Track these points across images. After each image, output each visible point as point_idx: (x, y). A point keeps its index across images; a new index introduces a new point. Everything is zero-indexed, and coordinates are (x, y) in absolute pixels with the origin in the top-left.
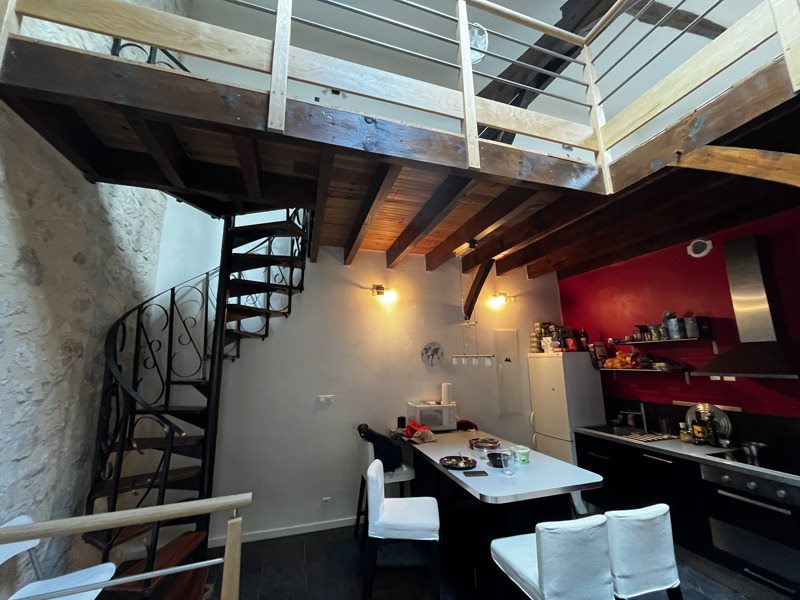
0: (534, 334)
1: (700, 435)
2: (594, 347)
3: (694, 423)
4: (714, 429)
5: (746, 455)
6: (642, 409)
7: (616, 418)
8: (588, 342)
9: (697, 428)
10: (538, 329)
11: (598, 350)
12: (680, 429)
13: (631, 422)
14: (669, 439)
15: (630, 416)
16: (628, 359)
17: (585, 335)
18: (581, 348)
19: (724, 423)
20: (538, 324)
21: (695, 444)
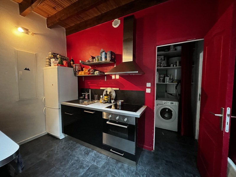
0: (47, 58)
1: (106, 100)
2: (75, 66)
3: (105, 95)
4: (110, 97)
5: (118, 105)
6: (90, 92)
7: (82, 96)
8: (73, 64)
9: (106, 97)
10: (50, 55)
11: (77, 67)
12: (100, 98)
13: (86, 97)
14: (97, 102)
15: (86, 95)
16: (87, 71)
17: (73, 61)
18: (70, 66)
19: (114, 94)
20: (50, 53)
21: (104, 103)
